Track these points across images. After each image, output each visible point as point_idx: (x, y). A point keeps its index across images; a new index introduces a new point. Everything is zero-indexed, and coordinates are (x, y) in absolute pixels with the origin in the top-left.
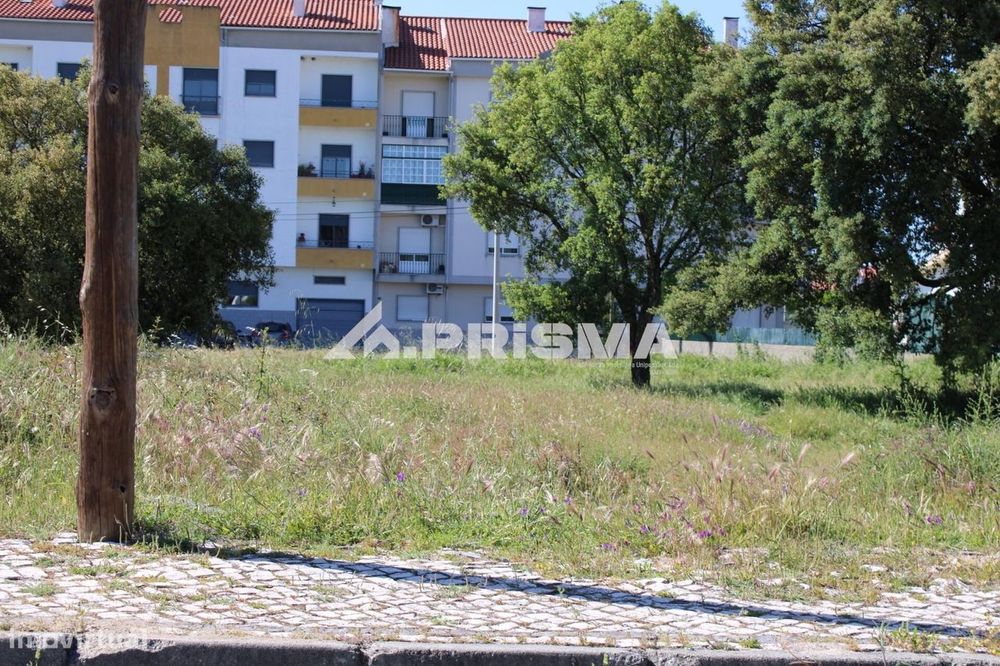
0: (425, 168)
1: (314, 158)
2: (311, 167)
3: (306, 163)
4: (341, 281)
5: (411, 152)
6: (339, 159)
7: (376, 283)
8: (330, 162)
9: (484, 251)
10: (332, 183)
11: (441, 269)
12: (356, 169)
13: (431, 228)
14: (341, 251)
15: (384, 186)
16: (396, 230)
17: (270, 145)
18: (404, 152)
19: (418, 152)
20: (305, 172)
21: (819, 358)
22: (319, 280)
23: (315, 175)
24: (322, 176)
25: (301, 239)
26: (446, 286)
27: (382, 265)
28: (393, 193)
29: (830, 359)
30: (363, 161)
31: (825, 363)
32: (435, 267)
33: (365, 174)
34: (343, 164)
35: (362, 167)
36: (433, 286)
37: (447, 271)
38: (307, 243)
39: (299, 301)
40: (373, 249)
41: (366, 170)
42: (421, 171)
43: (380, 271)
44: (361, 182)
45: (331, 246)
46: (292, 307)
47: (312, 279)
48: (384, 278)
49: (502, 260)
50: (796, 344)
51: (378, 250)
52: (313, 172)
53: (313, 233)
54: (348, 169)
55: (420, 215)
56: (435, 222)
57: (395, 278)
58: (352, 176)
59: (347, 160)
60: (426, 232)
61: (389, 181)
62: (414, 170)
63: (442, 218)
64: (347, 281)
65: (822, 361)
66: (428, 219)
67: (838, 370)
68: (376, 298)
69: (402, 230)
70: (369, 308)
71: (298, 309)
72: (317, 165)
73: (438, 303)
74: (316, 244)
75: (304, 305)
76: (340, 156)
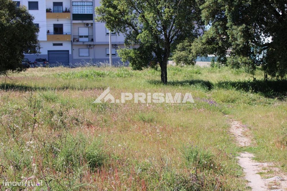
0: (86, 9)
1: (51, 6)
2: (50, 9)
3: (48, 8)
4: (61, 45)
5: (81, 4)
6: (59, 7)
7: (72, 45)
8: (56, 8)
9: (105, 34)
10: (57, 14)
11: (92, 40)
12: (64, 9)
13: (88, 27)
14: (61, 35)
15: (73, 14)
16: (77, 28)
17: (37, 3)
18: (79, 4)
19: (83, 4)
20: (48, 11)
21: (212, 66)
22: (54, 45)
23: (52, 12)
24: (54, 12)
25: (48, 32)
26: (94, 45)
27: (74, 39)
28: (76, 17)
29: (216, 65)
30: (66, 7)
31: (214, 67)
32: (90, 39)
33: (67, 11)
34: (60, 8)
35: (66, 9)
36: (90, 45)
37: (94, 40)
38: (50, 33)
39: (49, 51)
40: (71, 34)
41: (68, 10)
42: (85, 10)
43: (73, 41)
44: (66, 13)
45: (57, 34)
46: (46, 53)
47: (52, 45)
48: (75, 43)
49: (112, 37)
50: (205, 61)
51: (72, 35)
52: (51, 11)
53: (52, 30)
54: (62, 10)
55: (85, 24)
56: (90, 25)
57: (78, 43)
58: (63, 12)
59: (62, 7)
60: (87, 28)
61: (75, 13)
62: (82, 9)
63: (92, 24)
64: (63, 45)
65: (213, 66)
66: (87, 24)
67: (218, 69)
68: (72, 50)
69: (79, 28)
70: (70, 53)
71: (48, 54)
72: (52, 8)
73: (92, 51)
74: (53, 33)
75: (50, 53)
76: (59, 6)
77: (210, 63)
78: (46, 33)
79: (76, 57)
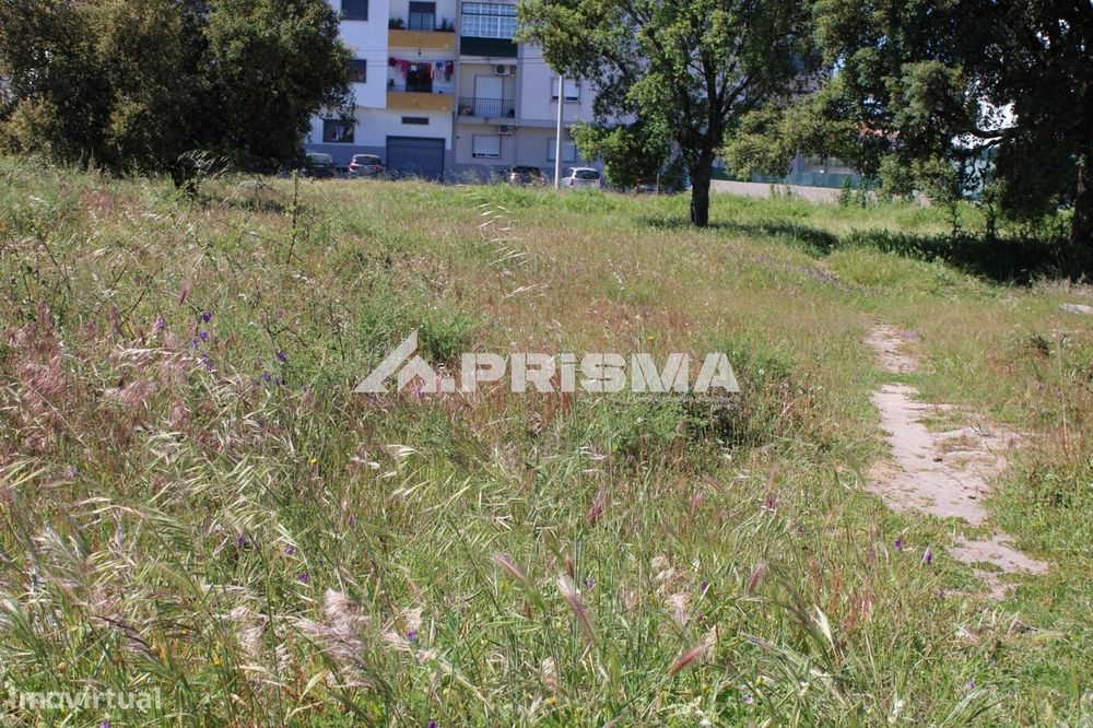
0: (499, 24)
1: (403, 11)
2: (400, 21)
3: (396, 18)
4: (424, 121)
5: (487, 9)
6: (425, 15)
7: (454, 125)
8: (417, 17)
9: (549, 98)
10: (417, 35)
11: (512, 113)
12: (439, 23)
13: (503, 77)
14: (426, 95)
15: (463, 39)
16: (474, 78)
17: (365, 1)
18: (481, 9)
19: (493, 10)
20: (394, 25)
21: (844, 200)
22: (406, 120)
23: (403, 28)
24: (409, 29)
25: (391, 84)
26: (516, 128)
27: (461, 108)
28: (471, 46)
29: (854, 200)
30: (445, 16)
31: (849, 204)
32: (507, 111)
33: (447, 28)
34: (428, 19)
35: (444, 22)
36: (504, 128)
37: (516, 114)
38: (396, 88)
39: (389, 138)
40: (453, 94)
41: (448, 25)
42: (496, 27)
43: (459, 114)
44: (443, 35)
45: (416, 91)
46: (383, 144)
47: (400, 120)
48: (462, 119)
49: (565, 106)
50: (823, 186)
51: (457, 95)
52: (402, 25)
53: (400, 80)
54: (432, 23)
55: (494, 65)
56: (507, 72)
57: (472, 120)
58: (436, 30)
59: (431, 16)
60: (500, 79)
61: (467, 34)
62: (490, 26)
63: (513, 68)
64: (430, 121)
65: (846, 202)
66: (501, 69)
68: (455, 137)
69: (478, 79)
70: (448, 146)
71: (388, 146)
72: (405, 19)
73: (508, 143)
74: (403, 88)
75: (393, 142)
76: (426, 12)
77: (838, 192)
78: (385, 87)
79: (463, 157)
